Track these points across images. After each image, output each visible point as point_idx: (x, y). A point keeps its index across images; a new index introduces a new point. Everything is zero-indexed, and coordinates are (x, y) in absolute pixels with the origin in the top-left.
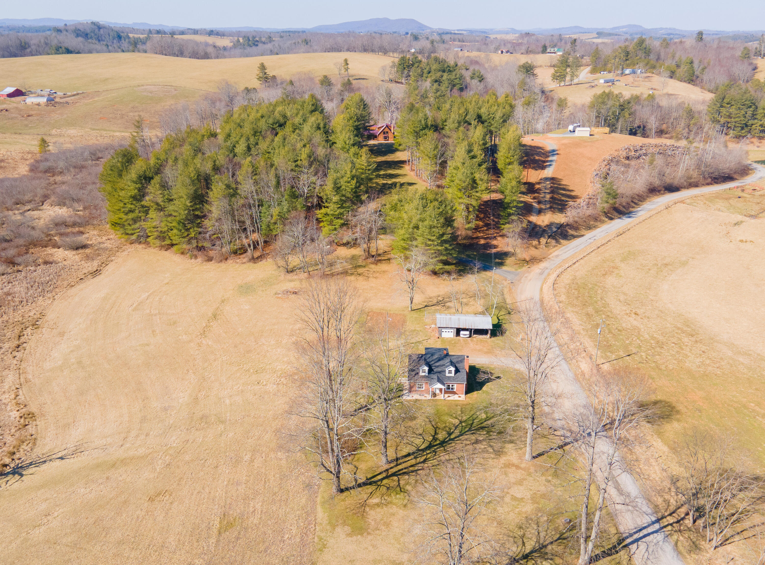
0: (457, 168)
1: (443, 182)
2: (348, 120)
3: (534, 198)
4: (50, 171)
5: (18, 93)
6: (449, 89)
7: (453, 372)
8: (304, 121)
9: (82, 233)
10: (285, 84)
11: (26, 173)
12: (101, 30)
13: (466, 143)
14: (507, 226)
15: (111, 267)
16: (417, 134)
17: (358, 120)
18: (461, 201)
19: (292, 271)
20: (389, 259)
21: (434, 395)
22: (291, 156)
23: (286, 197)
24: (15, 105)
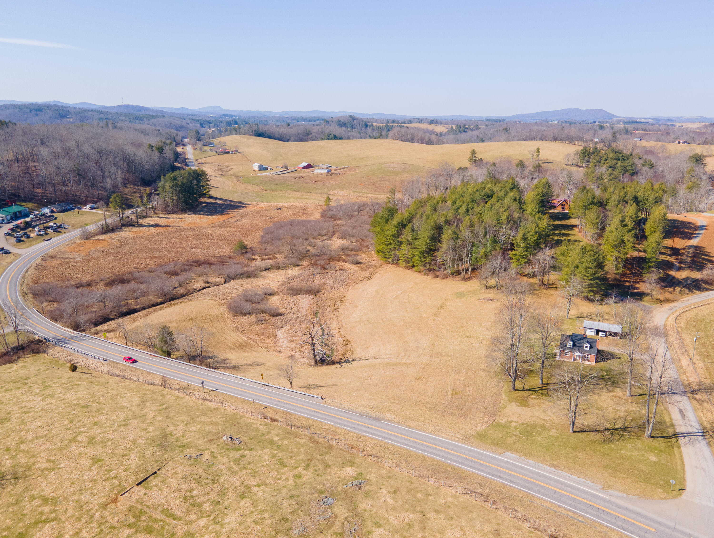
0: (611, 232)
1: (601, 241)
2: (537, 196)
3: (677, 259)
4: (334, 217)
5: (309, 166)
6: (622, 173)
7: (588, 347)
8: (505, 195)
9: (358, 255)
10: (489, 165)
11: (319, 218)
12: (355, 121)
13: (620, 215)
14: (648, 275)
15: (377, 276)
16: (585, 208)
17: (543, 196)
18: (612, 254)
19: (490, 288)
20: (556, 288)
21: (575, 359)
22: (495, 217)
23: (490, 242)
24: (307, 174)
